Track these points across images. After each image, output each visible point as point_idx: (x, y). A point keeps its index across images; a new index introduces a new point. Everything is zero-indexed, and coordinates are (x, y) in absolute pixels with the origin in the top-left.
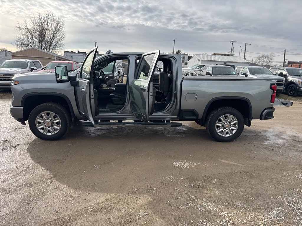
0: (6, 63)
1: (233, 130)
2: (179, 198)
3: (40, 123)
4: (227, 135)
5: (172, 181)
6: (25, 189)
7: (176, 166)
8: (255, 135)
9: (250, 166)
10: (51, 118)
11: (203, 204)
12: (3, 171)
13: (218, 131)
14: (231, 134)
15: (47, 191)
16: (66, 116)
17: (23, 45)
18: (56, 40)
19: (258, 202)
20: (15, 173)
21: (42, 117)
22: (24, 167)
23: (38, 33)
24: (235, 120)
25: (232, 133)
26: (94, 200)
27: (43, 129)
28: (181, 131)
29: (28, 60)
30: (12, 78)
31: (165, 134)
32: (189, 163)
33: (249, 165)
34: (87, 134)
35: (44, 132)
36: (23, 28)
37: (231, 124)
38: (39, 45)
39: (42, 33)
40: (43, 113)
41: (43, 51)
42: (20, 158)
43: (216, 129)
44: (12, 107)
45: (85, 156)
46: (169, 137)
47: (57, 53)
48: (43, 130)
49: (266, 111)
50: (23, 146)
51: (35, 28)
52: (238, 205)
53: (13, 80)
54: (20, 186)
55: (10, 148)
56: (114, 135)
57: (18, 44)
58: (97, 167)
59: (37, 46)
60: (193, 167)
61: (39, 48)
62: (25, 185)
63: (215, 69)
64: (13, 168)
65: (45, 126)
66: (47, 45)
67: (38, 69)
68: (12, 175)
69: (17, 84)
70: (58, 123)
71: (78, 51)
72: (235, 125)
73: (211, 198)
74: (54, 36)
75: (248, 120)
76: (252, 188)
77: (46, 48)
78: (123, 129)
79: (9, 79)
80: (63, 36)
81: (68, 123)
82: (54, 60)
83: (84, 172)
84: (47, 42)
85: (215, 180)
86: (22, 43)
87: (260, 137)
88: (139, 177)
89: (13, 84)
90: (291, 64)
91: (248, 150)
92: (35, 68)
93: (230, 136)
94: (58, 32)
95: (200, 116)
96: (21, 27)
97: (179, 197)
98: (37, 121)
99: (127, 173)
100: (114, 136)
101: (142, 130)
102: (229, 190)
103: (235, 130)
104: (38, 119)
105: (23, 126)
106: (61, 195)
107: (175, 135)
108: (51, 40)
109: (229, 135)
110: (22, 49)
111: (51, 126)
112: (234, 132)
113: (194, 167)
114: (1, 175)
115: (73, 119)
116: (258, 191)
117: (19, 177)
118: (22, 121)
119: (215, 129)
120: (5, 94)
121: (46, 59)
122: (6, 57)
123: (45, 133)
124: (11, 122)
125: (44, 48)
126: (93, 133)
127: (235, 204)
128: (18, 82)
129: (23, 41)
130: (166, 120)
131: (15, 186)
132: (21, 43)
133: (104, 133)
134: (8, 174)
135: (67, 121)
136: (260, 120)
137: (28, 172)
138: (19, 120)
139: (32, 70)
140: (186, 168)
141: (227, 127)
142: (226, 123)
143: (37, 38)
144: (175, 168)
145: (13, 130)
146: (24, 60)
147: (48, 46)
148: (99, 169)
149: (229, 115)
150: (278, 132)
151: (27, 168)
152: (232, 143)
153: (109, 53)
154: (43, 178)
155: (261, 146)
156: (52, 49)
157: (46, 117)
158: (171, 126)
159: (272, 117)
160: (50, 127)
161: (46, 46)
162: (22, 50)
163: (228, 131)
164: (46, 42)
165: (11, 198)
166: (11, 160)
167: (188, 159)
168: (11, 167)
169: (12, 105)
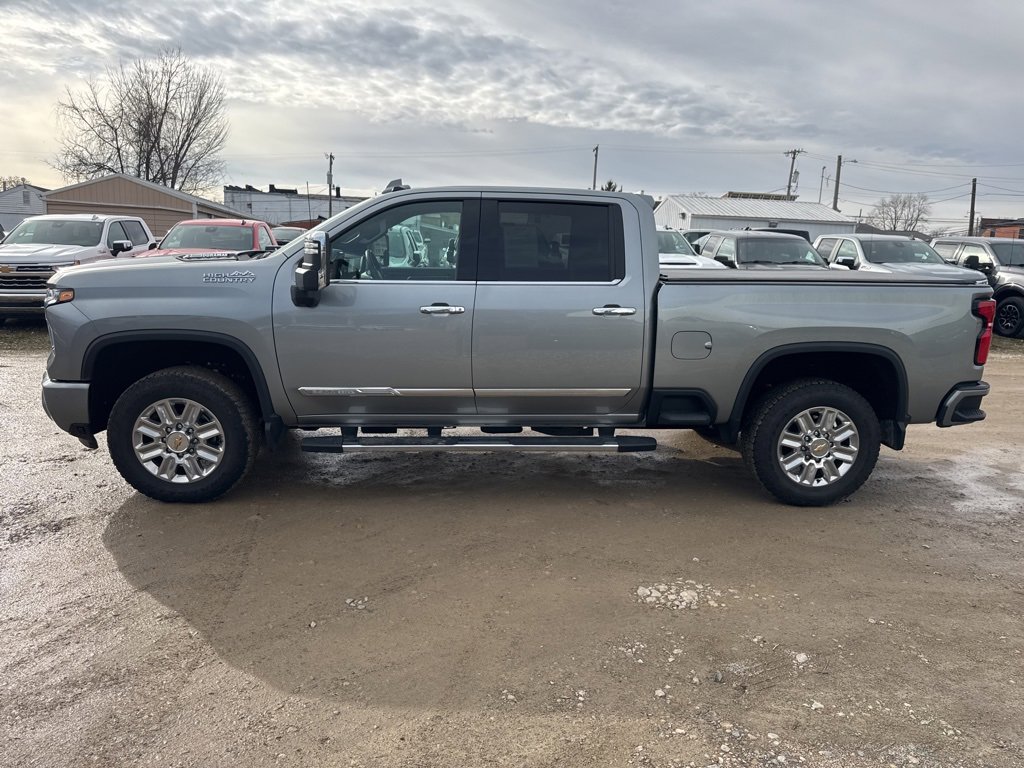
0: (28, 225)
1: (838, 462)
2: (679, 731)
3: (147, 439)
4: (818, 481)
5: (640, 661)
6: (96, 699)
7: (648, 599)
8: (911, 480)
9: (919, 599)
10: (188, 423)
11: (772, 757)
12: (13, 624)
13: (788, 467)
14: (833, 478)
15: (179, 707)
16: (243, 416)
17: (86, 164)
18: (197, 150)
19: (979, 746)
20: (58, 631)
21: (155, 418)
22: (89, 608)
23: (135, 125)
24: (849, 427)
25: (835, 473)
26: (359, 744)
27: (157, 460)
28: (648, 466)
29: (101, 218)
30: (48, 279)
31: (593, 477)
32: (693, 588)
33: (915, 596)
34: (314, 479)
35: (162, 472)
36: (86, 108)
37: (833, 443)
38: (139, 166)
39: (148, 125)
40: (161, 405)
41: (153, 184)
42: (73, 573)
43: (781, 459)
44: (48, 383)
45: (311, 562)
46: (605, 488)
47: (200, 193)
48: (159, 466)
49: (958, 393)
50: (84, 525)
51: (126, 110)
52: (907, 762)
53: (52, 286)
54: (75, 685)
55: (39, 532)
56: (409, 481)
57: (69, 163)
58: (359, 607)
59: (131, 170)
60: (712, 603)
61: (139, 176)
62: (93, 680)
63: (744, 244)
64: (49, 612)
65: (168, 451)
66: (166, 167)
67: (135, 249)
68: (44, 639)
69: (69, 301)
70: (213, 442)
71: (272, 187)
72: (848, 445)
73: (799, 730)
74: (188, 136)
75: (892, 428)
76: (943, 689)
77: (164, 177)
78: (442, 457)
79: (40, 283)
80: (221, 136)
81: (249, 442)
82: (190, 216)
83: (313, 624)
84: (167, 154)
85: (802, 657)
86: (82, 161)
87: (934, 488)
88: (517, 644)
89: (54, 301)
90: (992, 226)
91: (897, 536)
92: (126, 243)
93: (831, 486)
94: (202, 123)
95: (723, 414)
96: (77, 106)
97: (679, 727)
98: (138, 432)
99: (472, 628)
100: (411, 484)
101: (510, 461)
102: (861, 699)
103: (847, 462)
104: (143, 424)
105: (85, 450)
106: (232, 722)
107: (627, 481)
108: (181, 149)
109: (826, 480)
110: (83, 180)
111: (188, 451)
112: (843, 469)
113: (716, 605)
114: (6, 640)
115: (268, 426)
116: (969, 701)
117: (74, 647)
118: (85, 433)
119: (778, 460)
120: (20, 335)
121: (166, 213)
122: (27, 209)
123: (165, 476)
124: (45, 436)
125: (155, 177)
126: (336, 475)
127: (893, 758)
128: (70, 294)
129: (85, 153)
130: (599, 428)
131: (56, 685)
132: (76, 161)
133: (375, 476)
134: (33, 635)
135: (247, 435)
136: (938, 425)
137: (104, 626)
138: (74, 430)
139: (117, 249)
140: (688, 607)
141: (820, 452)
142: (815, 439)
143: (130, 142)
144: (647, 609)
145: (51, 463)
146: (88, 217)
147: (168, 168)
148: (366, 614)
149: (827, 409)
150: (991, 466)
151: (103, 610)
152: (838, 511)
153: (396, 189)
154: (160, 653)
155: (941, 520)
156: (181, 180)
157: (171, 419)
158: (620, 449)
159: (977, 416)
160: (183, 454)
161: (162, 168)
162: (79, 183)
163: (821, 465)
164: (163, 157)
165: (40, 734)
166: (45, 578)
167: (689, 575)
168: (42, 606)
169: (47, 377)
